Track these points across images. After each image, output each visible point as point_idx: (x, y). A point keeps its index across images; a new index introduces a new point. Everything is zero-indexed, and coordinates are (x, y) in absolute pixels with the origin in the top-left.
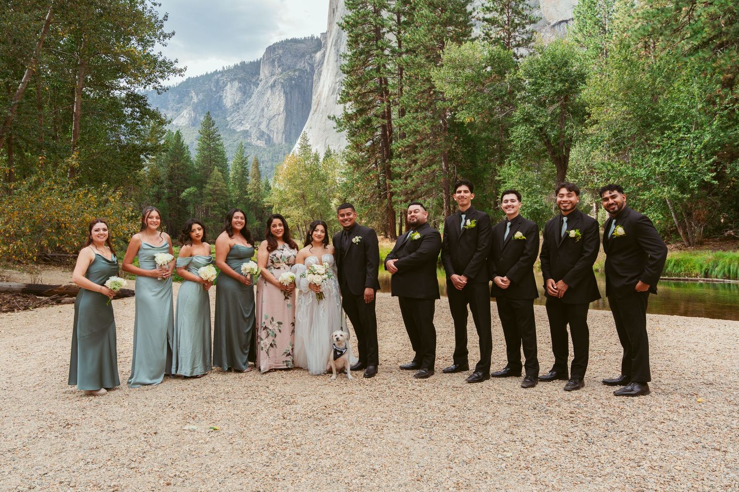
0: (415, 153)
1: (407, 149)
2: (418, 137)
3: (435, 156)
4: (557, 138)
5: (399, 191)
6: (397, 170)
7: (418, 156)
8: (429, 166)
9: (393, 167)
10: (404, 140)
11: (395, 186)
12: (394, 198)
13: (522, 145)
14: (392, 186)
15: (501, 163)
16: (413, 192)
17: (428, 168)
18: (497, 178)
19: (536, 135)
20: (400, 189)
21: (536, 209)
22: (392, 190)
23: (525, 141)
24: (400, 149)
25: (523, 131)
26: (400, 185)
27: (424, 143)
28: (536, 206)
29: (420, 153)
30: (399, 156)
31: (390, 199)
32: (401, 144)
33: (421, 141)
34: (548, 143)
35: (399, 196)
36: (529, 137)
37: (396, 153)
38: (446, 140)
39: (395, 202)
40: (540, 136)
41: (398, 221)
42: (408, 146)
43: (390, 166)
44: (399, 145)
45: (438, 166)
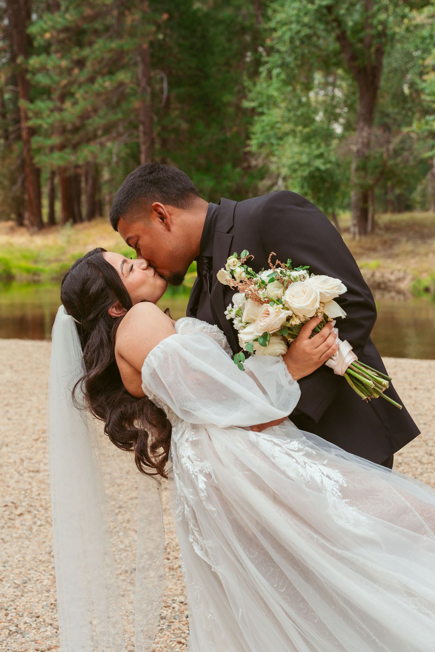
0: (80, 45)
1: (62, 36)
2: (88, 12)
3: (121, 54)
4: (359, 28)
5: (45, 126)
6: (42, 79)
7: (86, 52)
8: (111, 73)
9: (34, 74)
10: (57, 14)
11: (38, 114)
12: (36, 141)
13: (292, 40)
14: (30, 114)
15: (255, 74)
16: (76, 130)
17: (107, 78)
18: (247, 104)
19: (320, 20)
20: (50, 121)
21: (318, 169)
22: (30, 123)
23: (298, 32)
24: (48, 35)
25: (295, 12)
26: (47, 112)
27: (98, 25)
28: (319, 163)
29: (91, 44)
30: (46, 49)
31: (28, 142)
32: (50, 23)
33: (92, 19)
34: (342, 38)
35: (47, 136)
36: (305, 25)
37: (38, 42)
38: (146, 20)
39: (39, 150)
40: (327, 23)
41: (45, 190)
42: (66, 29)
43: (27, 71)
44: (45, 27)
45: (129, 75)
